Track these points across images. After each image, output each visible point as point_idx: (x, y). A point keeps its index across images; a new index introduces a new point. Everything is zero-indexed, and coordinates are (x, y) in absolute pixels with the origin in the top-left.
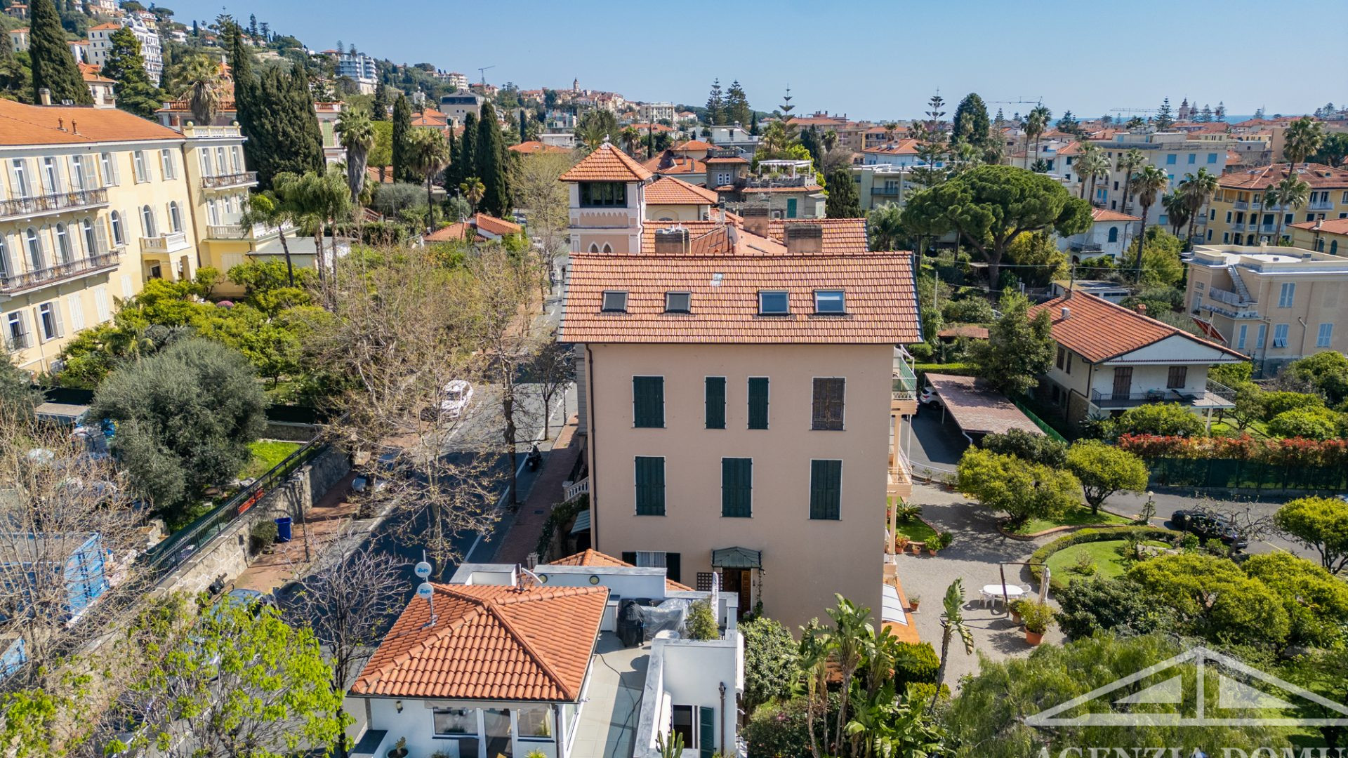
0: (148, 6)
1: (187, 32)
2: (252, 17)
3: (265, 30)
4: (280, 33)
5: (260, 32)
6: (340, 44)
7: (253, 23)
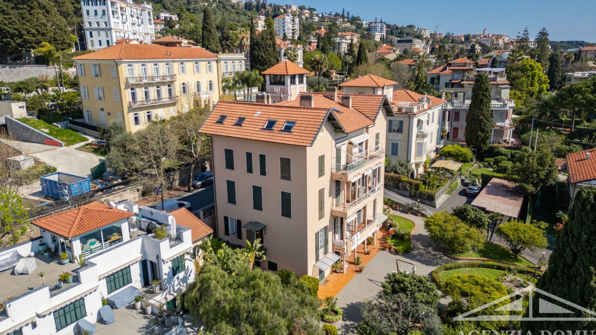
0: (307, 7)
1: (319, 17)
2: (344, 10)
3: (348, 14)
4: (354, 16)
5: (346, 16)
6: (376, 19)
7: (343, 12)
